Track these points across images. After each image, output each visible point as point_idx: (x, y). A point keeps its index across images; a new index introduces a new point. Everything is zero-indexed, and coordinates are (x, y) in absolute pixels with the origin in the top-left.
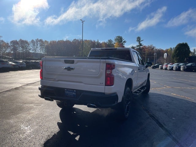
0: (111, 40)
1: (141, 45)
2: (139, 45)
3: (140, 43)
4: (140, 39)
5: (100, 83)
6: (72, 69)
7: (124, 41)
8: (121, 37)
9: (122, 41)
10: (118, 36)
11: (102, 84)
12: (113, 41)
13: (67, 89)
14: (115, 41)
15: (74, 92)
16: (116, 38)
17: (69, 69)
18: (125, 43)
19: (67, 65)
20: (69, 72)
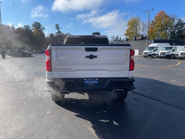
0: (28, 25)
1: (59, 32)
2: (58, 32)
3: (58, 30)
4: (58, 27)
5: (125, 69)
6: (96, 57)
7: (42, 27)
8: (40, 23)
9: (41, 28)
10: (35, 22)
11: (126, 70)
12: (31, 27)
13: (87, 78)
14: (33, 27)
15: (96, 80)
16: (33, 23)
17: (91, 57)
18: (44, 30)
19: (89, 53)
20: (91, 60)
